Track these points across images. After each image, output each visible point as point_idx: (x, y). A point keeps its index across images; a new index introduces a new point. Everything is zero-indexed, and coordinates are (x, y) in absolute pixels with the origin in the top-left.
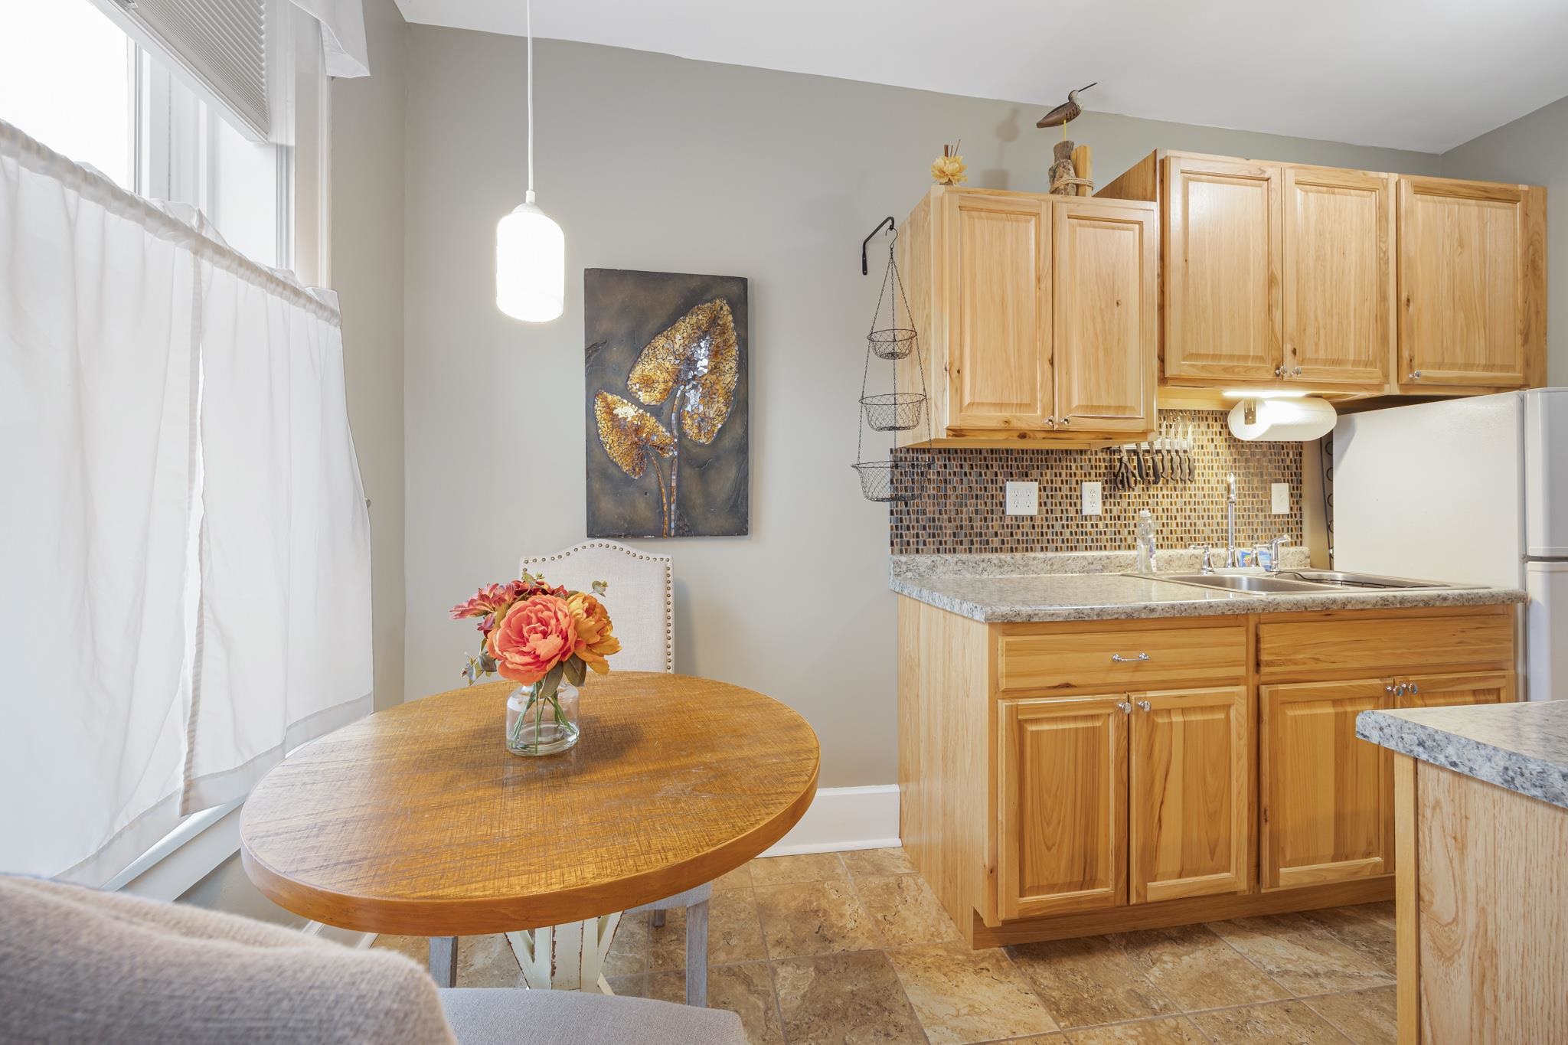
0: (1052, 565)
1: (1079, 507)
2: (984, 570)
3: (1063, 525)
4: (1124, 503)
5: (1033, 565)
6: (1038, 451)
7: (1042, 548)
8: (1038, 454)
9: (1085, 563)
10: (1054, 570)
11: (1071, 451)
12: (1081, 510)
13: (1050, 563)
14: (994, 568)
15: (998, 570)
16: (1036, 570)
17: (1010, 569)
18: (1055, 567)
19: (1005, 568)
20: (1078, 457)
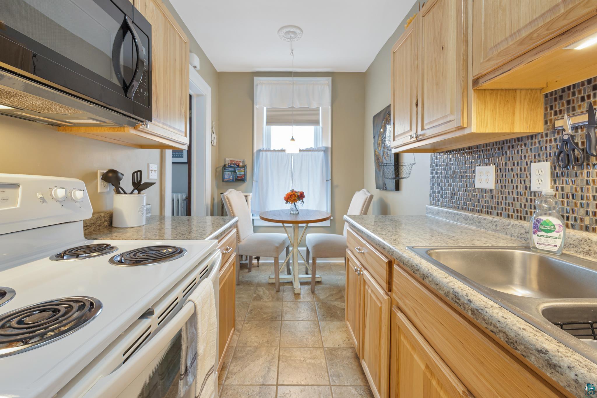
0: (496, 226)
1: (527, 184)
2: (458, 220)
3: (514, 198)
4: (580, 182)
5: (484, 223)
6: (496, 143)
7: (498, 213)
8: (496, 145)
9: (523, 231)
10: (498, 230)
11: (522, 138)
12: (530, 187)
13: (495, 224)
14: (463, 220)
15: (464, 221)
16: (486, 227)
17: (471, 222)
18: (498, 228)
19: (468, 221)
20: (529, 142)
